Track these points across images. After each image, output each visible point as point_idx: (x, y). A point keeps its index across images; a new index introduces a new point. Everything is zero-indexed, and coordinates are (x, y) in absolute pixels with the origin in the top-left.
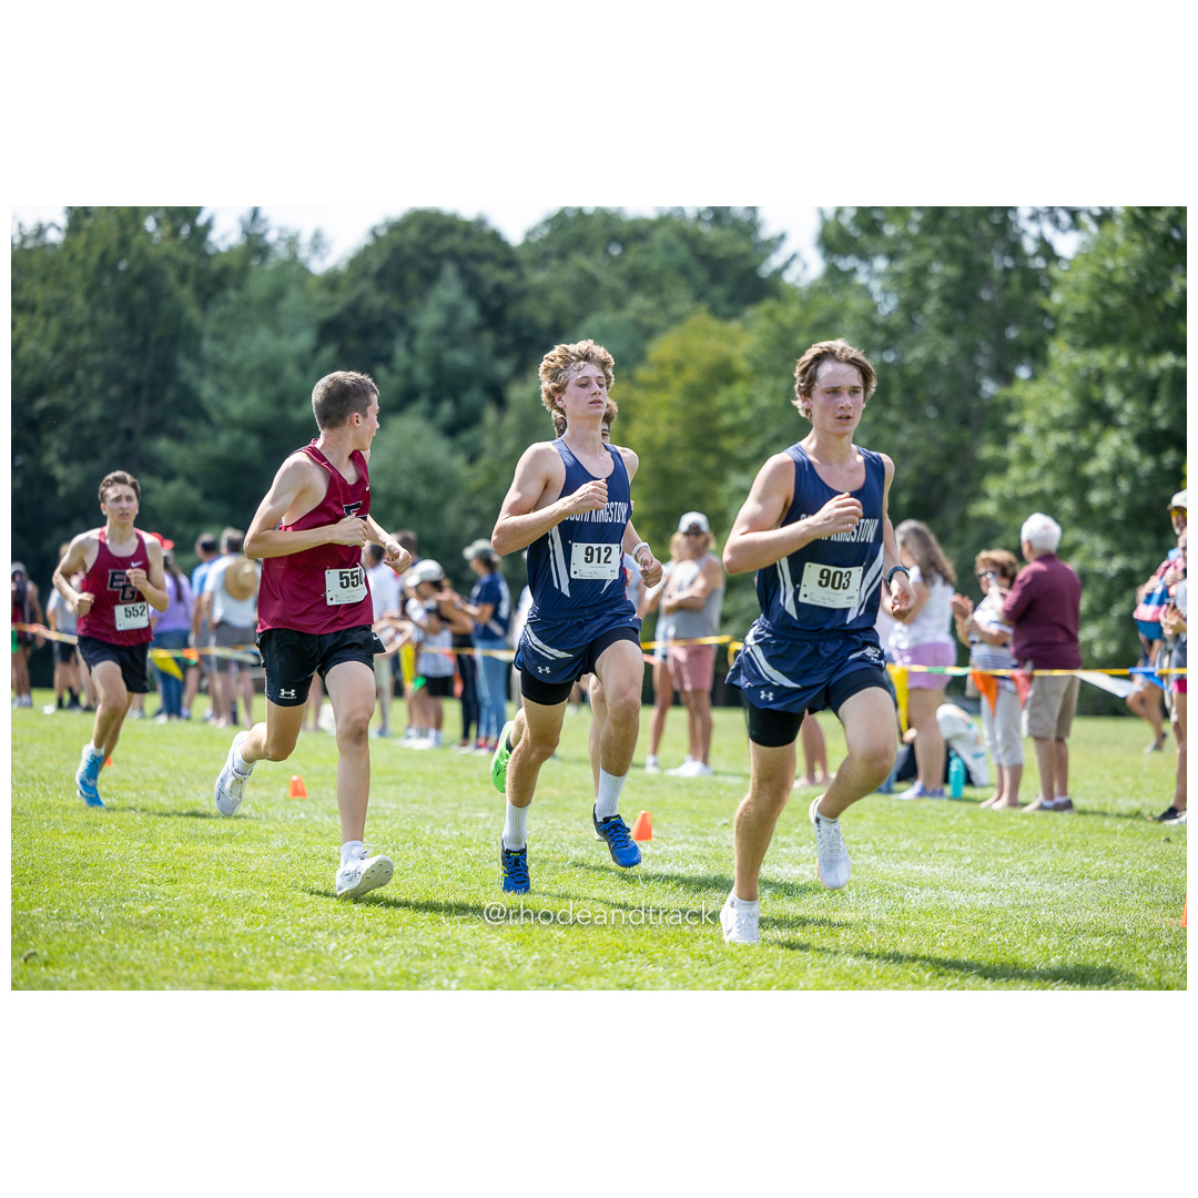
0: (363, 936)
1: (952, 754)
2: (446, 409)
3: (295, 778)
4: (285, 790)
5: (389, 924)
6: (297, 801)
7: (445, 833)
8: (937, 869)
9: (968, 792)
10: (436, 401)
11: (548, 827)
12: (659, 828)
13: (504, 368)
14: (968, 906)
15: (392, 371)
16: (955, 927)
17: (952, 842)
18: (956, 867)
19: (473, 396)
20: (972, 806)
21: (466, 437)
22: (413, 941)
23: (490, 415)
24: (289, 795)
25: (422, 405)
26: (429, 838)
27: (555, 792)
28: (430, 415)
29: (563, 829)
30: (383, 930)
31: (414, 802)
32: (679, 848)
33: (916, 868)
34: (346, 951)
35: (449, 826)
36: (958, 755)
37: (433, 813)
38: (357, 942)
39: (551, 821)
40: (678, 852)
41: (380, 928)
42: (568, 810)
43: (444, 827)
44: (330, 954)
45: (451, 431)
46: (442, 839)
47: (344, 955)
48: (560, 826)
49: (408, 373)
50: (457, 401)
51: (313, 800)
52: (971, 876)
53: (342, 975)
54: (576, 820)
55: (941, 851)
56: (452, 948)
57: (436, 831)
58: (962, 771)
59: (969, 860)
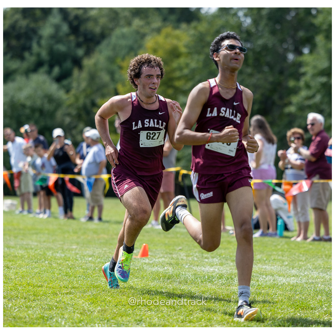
0: (23, 300)
1: (279, 217)
2: (56, 70)
5: (35, 295)
7: (58, 255)
8: (273, 268)
9: (286, 234)
10: (51, 67)
11: (103, 252)
12: (151, 251)
13: (80, 52)
14: (287, 283)
15: (31, 54)
16: (281, 292)
17: (279, 255)
18: (281, 266)
19: (68, 64)
20: (287, 240)
21: (65, 82)
22: (45, 303)
23: (76, 72)
25: (45, 68)
26: (51, 258)
27: (106, 236)
28: (49, 72)
29: (110, 253)
30: (32, 298)
31: (44, 242)
32: (161, 260)
33: (264, 267)
34: (16, 307)
35: (60, 252)
36: (281, 218)
37: (53, 246)
38: (20, 303)
39: (104, 249)
40: (160, 262)
41: (31, 297)
42: (111, 244)
43: (58, 252)
44: (9, 308)
45: (59, 80)
46: (57, 258)
47: (15, 309)
48: (108, 251)
49: (38, 55)
50: (61, 66)
52: (288, 270)
53: (14, 318)
55: (274, 259)
56: (62, 305)
57: (54, 255)
58: (283, 224)
59: (287, 263)
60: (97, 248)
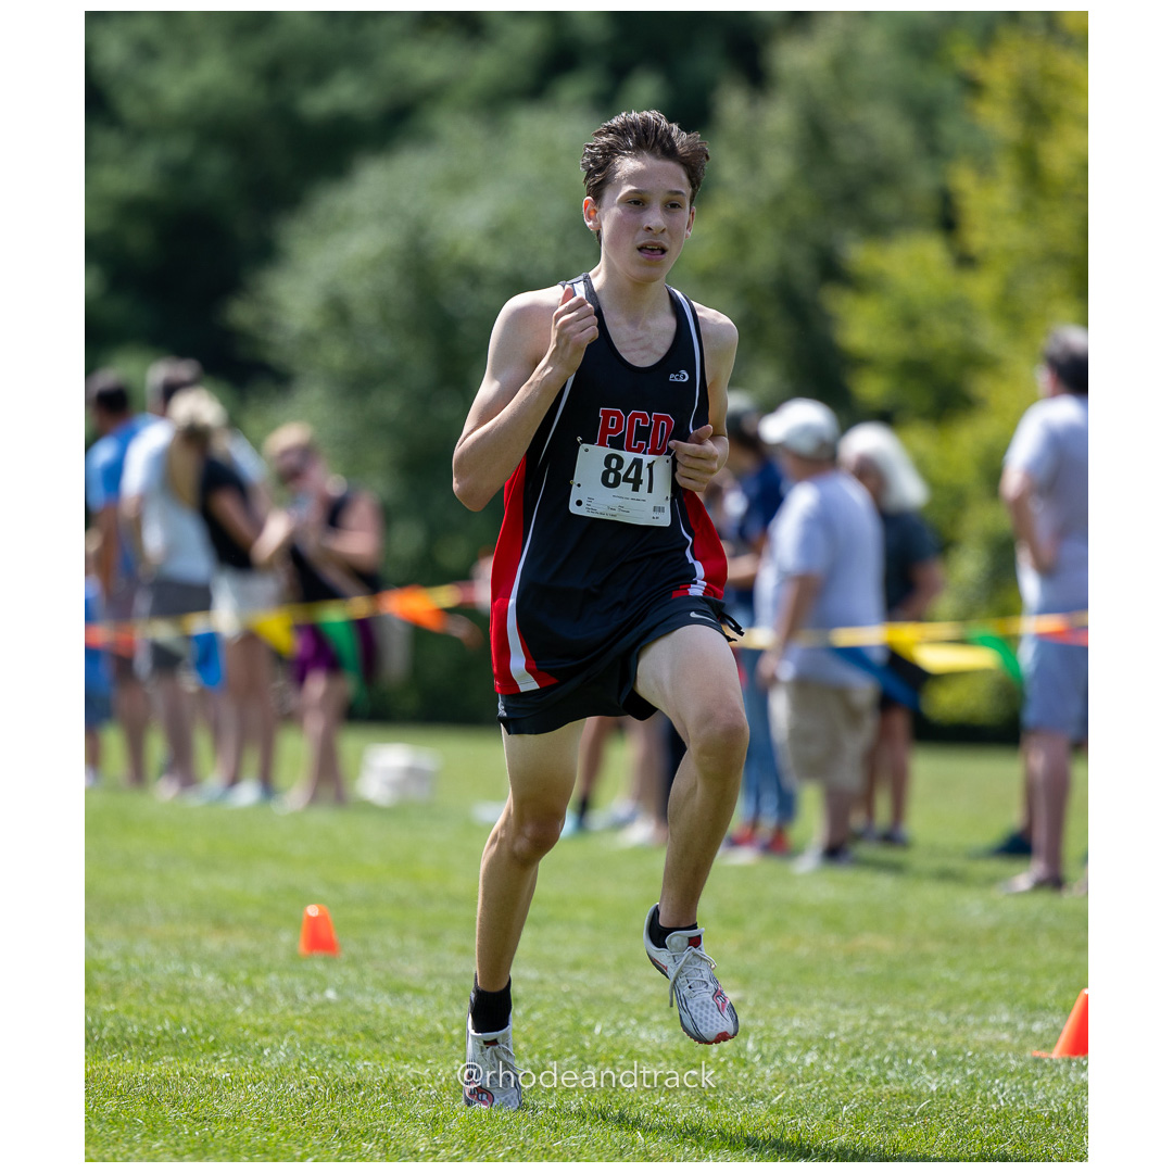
3: (313, 911)
4: (290, 939)
6: (318, 964)
11: (875, 1024)
24: (301, 948)
27: (885, 944)
29: (909, 1029)
39: (880, 1011)
42: (916, 985)
48: (902, 1023)
51: (354, 961)
54: (938, 1008)
60: (844, 1006)
